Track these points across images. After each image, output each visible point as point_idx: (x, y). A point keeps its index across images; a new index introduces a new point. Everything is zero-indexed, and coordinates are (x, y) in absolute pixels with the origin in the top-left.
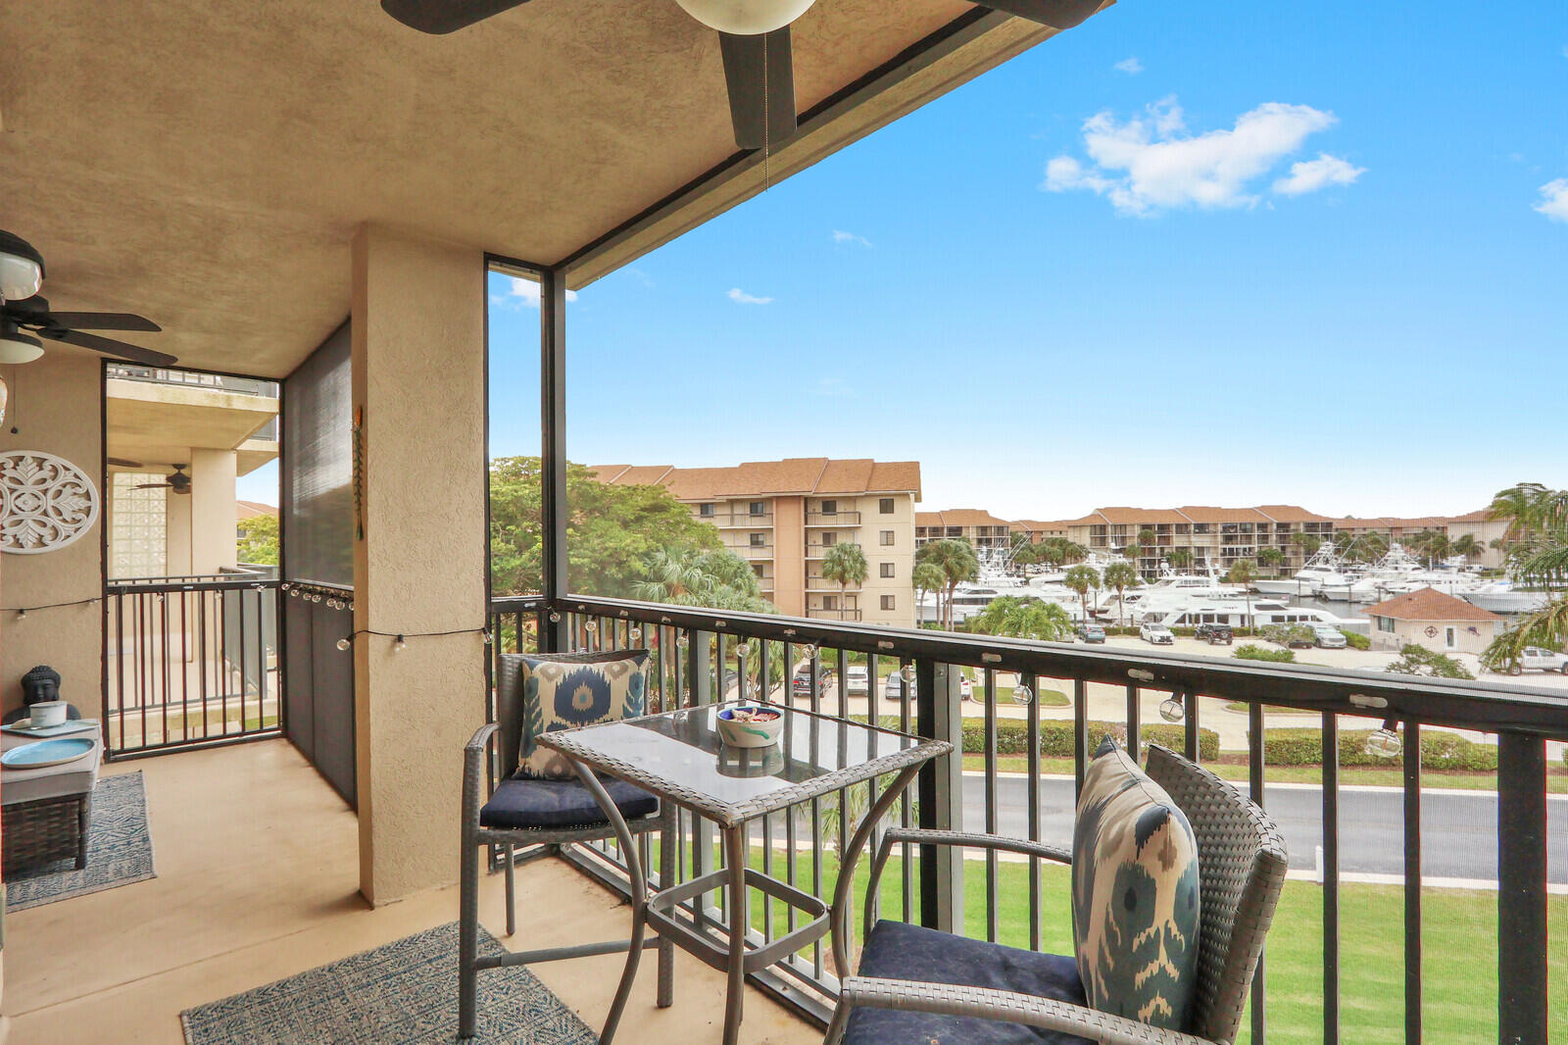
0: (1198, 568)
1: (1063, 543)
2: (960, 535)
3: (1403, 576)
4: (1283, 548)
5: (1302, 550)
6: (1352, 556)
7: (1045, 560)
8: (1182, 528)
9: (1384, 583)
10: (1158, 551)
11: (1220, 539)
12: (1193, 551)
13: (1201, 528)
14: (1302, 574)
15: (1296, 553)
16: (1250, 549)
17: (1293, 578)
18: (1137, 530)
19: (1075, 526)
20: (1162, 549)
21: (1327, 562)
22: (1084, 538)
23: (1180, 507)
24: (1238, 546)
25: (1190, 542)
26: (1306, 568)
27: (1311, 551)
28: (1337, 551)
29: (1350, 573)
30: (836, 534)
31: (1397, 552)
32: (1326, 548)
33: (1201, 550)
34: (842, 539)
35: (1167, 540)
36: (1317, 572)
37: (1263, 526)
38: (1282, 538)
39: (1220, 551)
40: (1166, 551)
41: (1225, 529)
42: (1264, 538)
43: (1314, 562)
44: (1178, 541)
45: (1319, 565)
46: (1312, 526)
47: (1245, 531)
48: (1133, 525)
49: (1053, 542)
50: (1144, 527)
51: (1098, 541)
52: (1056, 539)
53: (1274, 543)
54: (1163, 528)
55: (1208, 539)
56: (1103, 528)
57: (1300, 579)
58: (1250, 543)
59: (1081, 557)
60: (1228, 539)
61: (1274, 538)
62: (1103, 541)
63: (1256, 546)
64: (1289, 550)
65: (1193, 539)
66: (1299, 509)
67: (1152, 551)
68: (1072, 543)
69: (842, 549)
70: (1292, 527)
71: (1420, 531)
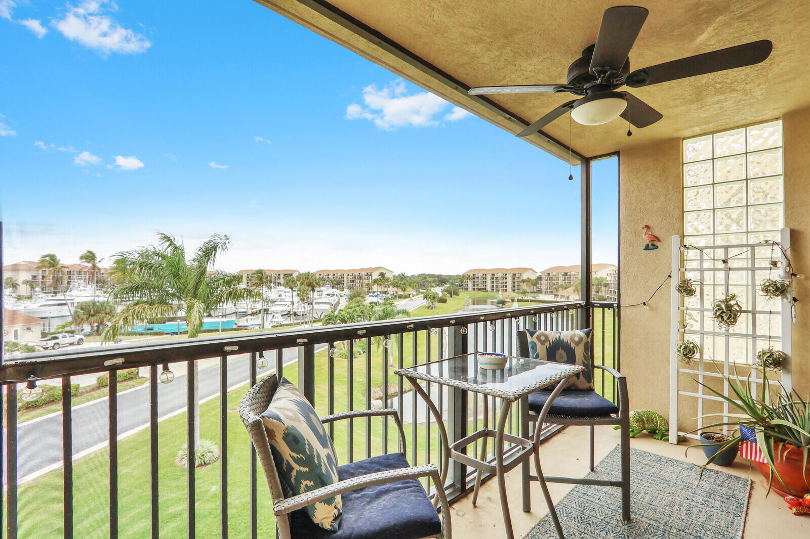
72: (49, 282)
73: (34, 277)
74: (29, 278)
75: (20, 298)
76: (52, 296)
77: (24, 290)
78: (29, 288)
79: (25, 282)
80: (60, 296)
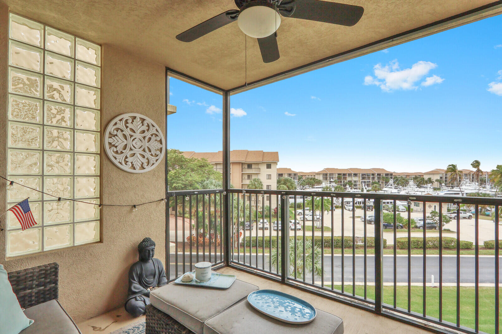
0: (354, 187)
1: (314, 179)
2: (282, 176)
3: (414, 190)
4: (379, 181)
5: (384, 182)
6: (398, 184)
7: (308, 184)
8: (350, 175)
10: (343, 182)
11: (361, 178)
12: (353, 182)
13: (355, 175)
14: (385, 189)
15: (382, 183)
16: (369, 181)
17: (382, 190)
18: (337, 175)
19: (318, 174)
20: (344, 181)
21: (391, 185)
22: (321, 178)
23: (349, 168)
24: (366, 181)
25: (352, 179)
26: (385, 187)
27: (387, 182)
28: (394, 182)
29: (398, 189)
30: (252, 175)
31: (411, 183)
32: (391, 181)
33: (355, 181)
34: (254, 177)
35: (345, 178)
36: (389, 189)
37: (373, 174)
38: (379, 178)
39: (361, 182)
40: (345, 182)
41: (363, 175)
42: (373, 178)
43: (388, 186)
44: (349, 179)
45: (389, 186)
46: (387, 175)
47: (368, 176)
48: (335, 174)
49: (311, 179)
50: (339, 174)
51: (325, 179)
52: (312, 178)
53: (376, 180)
54: (344, 175)
55: (357, 178)
56: (326, 174)
57: (384, 191)
58: (369, 180)
59: (320, 184)
60: (363, 178)
61: (376, 178)
62: (326, 179)
63: (371, 180)
64: (380, 182)
65: (353, 178)
66: (383, 170)
67: (341, 182)
68: (317, 179)
69: (255, 180)
70: (381, 175)
71: (414, 176)
72: (449, 180)
73: (441, 178)
74: (439, 178)
75: (435, 189)
76: (451, 189)
77: (436, 185)
78: (439, 184)
79: (437, 181)
80: (455, 189)
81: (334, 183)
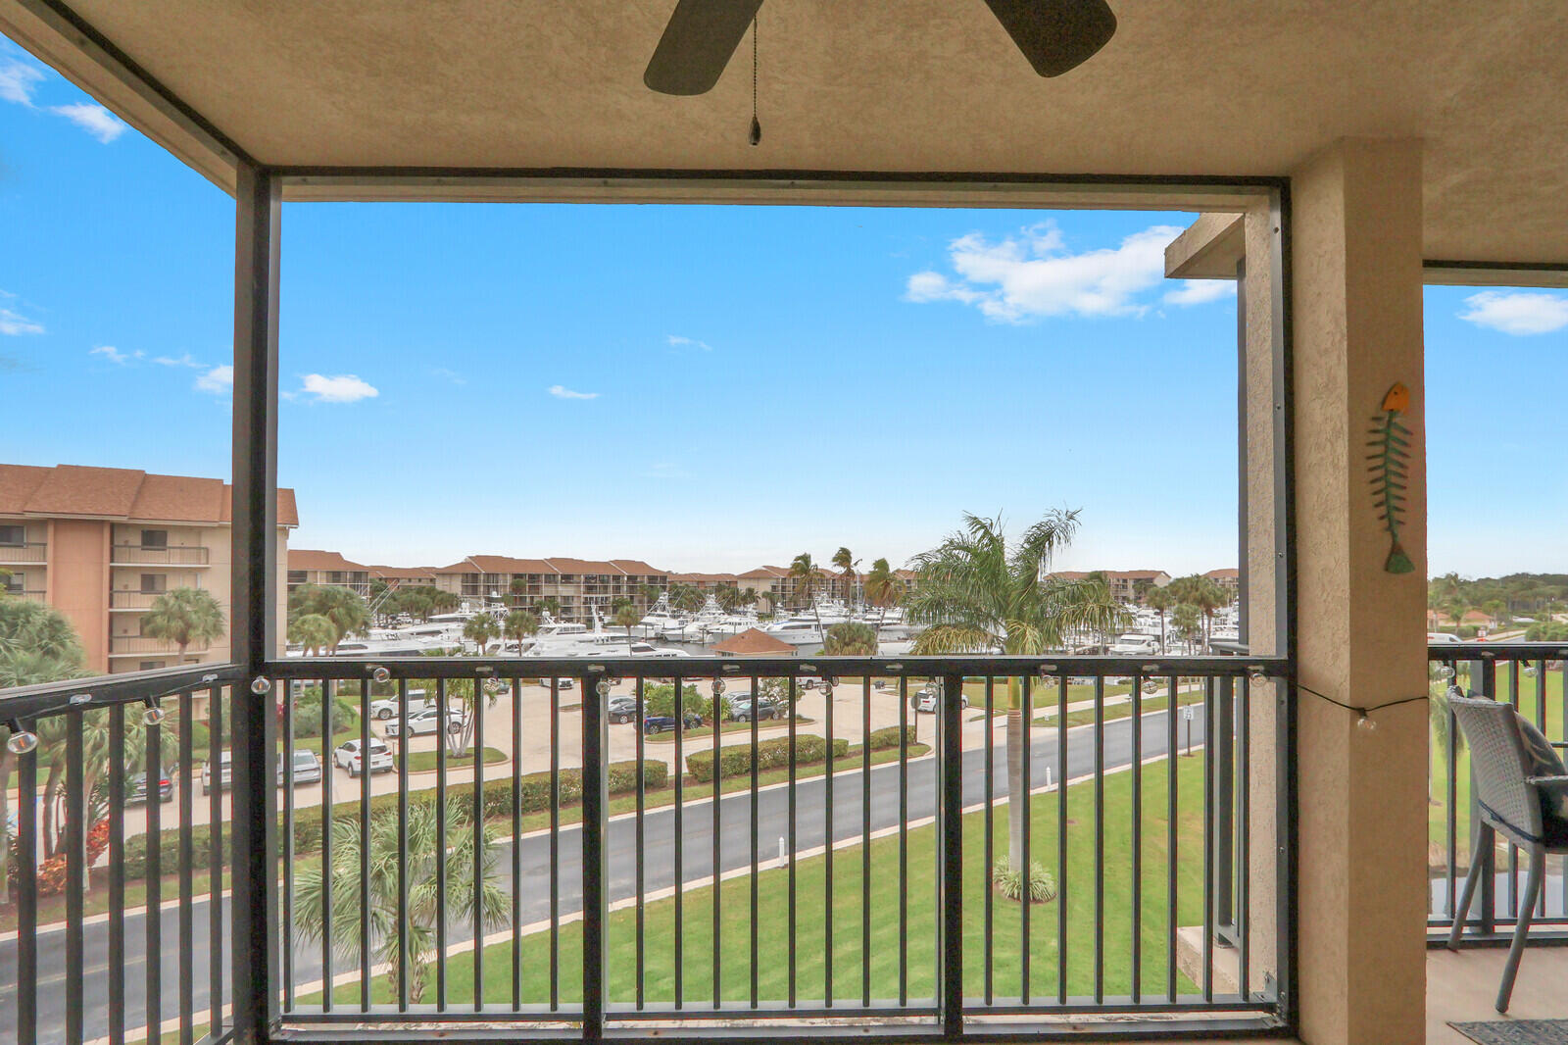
0: (564, 616)
1: (431, 592)
2: (304, 581)
3: (717, 620)
4: (632, 597)
5: (646, 599)
6: (680, 606)
7: (411, 609)
8: (551, 578)
9: (706, 626)
10: (528, 600)
11: (582, 589)
12: (559, 600)
13: (567, 578)
14: (647, 619)
15: (641, 602)
16: (606, 598)
17: (641, 623)
18: (509, 579)
19: (447, 573)
20: (532, 598)
21: (664, 609)
22: (456, 587)
23: (548, 558)
24: (598, 596)
25: (557, 592)
26: (649, 615)
27: (652, 600)
28: (670, 600)
29: (681, 619)
31: (711, 600)
32: (663, 598)
33: (566, 599)
35: (536, 589)
36: (658, 618)
37: (617, 578)
38: (631, 589)
39: (582, 600)
40: (535, 600)
41: (588, 579)
42: (617, 589)
43: (655, 610)
44: (547, 590)
45: (659, 612)
46: (652, 579)
47: (602, 581)
48: (505, 575)
49: (420, 591)
50: (516, 576)
51: (470, 591)
52: (424, 587)
53: (625, 594)
54: (532, 577)
55: (572, 589)
56: (475, 576)
57: (646, 624)
58: (606, 593)
59: (452, 606)
60: (590, 589)
61: (625, 588)
62: (474, 590)
63: (610, 595)
64: (635, 599)
65: (560, 588)
66: (642, 564)
67: (523, 599)
68: (442, 592)
69: (183, 597)
70: (639, 580)
81: (503, 604)
